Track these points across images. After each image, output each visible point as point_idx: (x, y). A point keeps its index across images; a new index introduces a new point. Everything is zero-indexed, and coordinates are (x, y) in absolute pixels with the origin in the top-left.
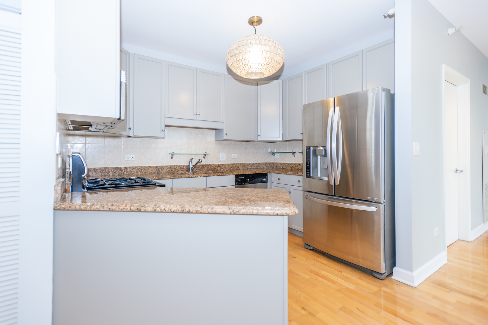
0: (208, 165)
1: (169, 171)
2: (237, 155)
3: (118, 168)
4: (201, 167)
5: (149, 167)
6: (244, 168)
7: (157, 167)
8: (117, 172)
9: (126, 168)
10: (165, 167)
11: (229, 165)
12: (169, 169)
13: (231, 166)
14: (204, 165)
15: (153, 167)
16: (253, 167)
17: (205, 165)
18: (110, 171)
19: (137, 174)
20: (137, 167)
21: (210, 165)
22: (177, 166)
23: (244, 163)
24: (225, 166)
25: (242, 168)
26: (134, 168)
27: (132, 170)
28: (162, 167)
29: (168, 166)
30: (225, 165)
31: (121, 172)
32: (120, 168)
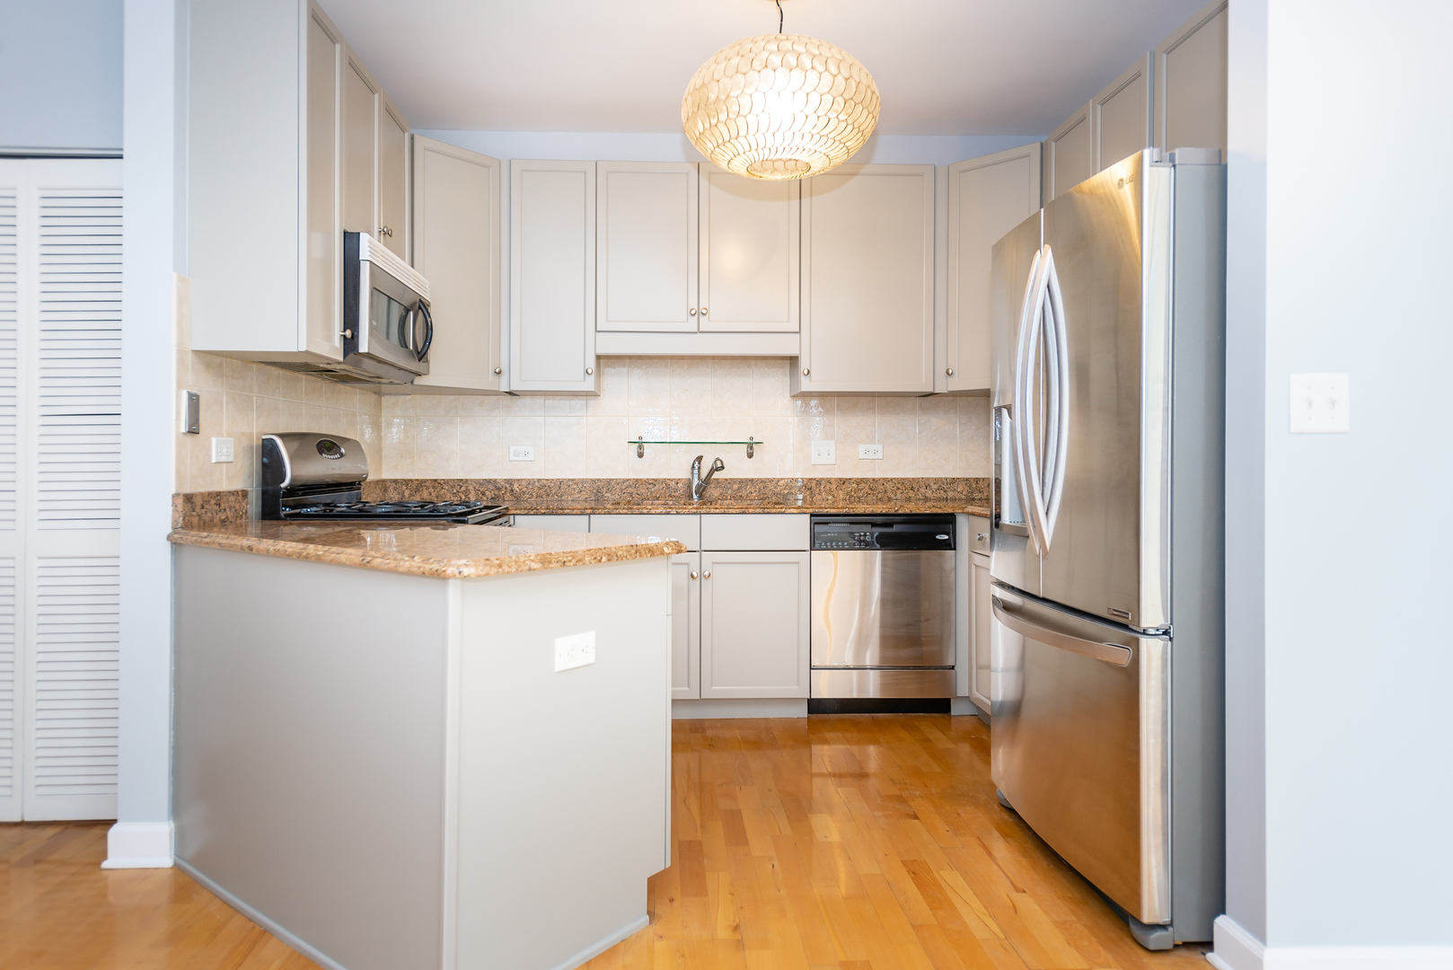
0: (762, 481)
1: (631, 494)
2: (879, 447)
3: (489, 481)
4: (735, 487)
5: (570, 483)
6: (911, 494)
7: (593, 481)
8: (487, 493)
9: (510, 482)
10: (618, 482)
11: (843, 481)
12: (629, 490)
13: (855, 485)
14: (746, 480)
15: (584, 481)
16: (950, 494)
17: (752, 480)
18: (471, 488)
19: (539, 499)
20: (539, 480)
21: (771, 481)
22: (655, 482)
23: (910, 475)
24: (828, 485)
25: (899, 496)
26: (530, 482)
27: (524, 490)
28: (609, 481)
29: (628, 480)
30: (829, 481)
31: (496, 493)
32: (495, 481)
